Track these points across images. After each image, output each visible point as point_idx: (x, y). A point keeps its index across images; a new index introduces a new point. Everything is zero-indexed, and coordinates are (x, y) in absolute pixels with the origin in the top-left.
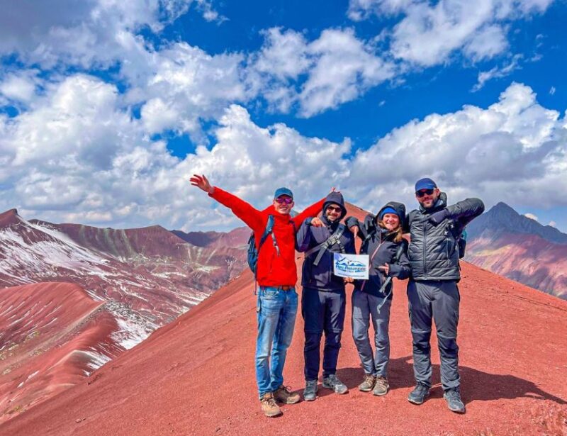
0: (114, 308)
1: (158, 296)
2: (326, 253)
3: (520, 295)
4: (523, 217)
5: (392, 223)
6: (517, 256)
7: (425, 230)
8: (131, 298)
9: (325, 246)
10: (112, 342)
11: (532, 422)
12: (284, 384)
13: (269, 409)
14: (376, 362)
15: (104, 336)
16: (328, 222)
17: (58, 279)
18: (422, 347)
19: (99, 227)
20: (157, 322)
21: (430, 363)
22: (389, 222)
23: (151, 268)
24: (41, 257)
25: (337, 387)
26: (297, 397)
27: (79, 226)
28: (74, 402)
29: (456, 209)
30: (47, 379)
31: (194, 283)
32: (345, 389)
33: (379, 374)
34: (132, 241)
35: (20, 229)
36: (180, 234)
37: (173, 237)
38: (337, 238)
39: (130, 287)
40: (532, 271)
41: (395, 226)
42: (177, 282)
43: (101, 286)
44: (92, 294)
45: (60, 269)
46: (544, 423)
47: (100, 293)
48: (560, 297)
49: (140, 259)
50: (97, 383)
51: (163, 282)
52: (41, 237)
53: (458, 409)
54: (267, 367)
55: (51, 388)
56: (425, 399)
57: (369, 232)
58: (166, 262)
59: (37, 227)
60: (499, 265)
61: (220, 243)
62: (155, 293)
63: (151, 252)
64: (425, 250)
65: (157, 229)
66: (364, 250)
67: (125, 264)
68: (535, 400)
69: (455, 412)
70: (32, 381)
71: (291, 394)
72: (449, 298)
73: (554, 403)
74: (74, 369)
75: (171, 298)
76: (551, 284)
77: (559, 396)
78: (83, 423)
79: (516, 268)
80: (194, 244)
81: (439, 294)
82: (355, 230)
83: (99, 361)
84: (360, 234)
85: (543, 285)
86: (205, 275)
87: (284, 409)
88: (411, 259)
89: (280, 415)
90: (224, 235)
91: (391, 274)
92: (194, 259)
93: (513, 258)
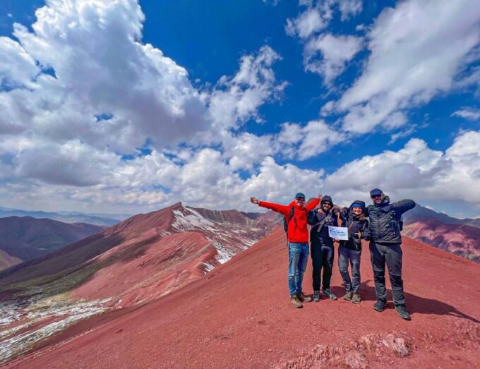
0: (216, 244)
1: (235, 241)
2: (323, 226)
3: (431, 252)
4: (424, 208)
5: (359, 211)
6: (422, 229)
7: (378, 216)
8: (223, 241)
9: (322, 223)
10: (215, 260)
11: (458, 331)
12: (303, 291)
13: (296, 303)
14: (353, 285)
15: (212, 256)
16: (324, 211)
17: (195, 231)
18: (380, 279)
19: (211, 209)
20: (234, 252)
21: (385, 289)
22: (357, 211)
23: (232, 228)
24: (189, 221)
25: (331, 296)
26: (309, 299)
27: (203, 209)
28: (203, 286)
29: (398, 205)
30: (189, 273)
31: (250, 236)
32: (335, 298)
33: (355, 291)
34: (224, 215)
35: (182, 210)
36: (244, 213)
37: (241, 215)
38: (328, 218)
39: (223, 236)
40: (432, 238)
41: (360, 213)
42: (243, 235)
43: (211, 235)
44: (208, 238)
45: (196, 227)
46: (467, 333)
47: (211, 238)
48: (453, 253)
49: (227, 224)
50: (212, 279)
51: (236, 235)
52: (189, 213)
53: (406, 317)
54: (293, 282)
55: (191, 277)
56: (384, 309)
57: (345, 216)
58: (238, 225)
59: (188, 209)
60: (411, 234)
61: (261, 218)
62: (233, 239)
63: (232, 221)
64: (379, 226)
65: (234, 211)
66: (343, 225)
67: (221, 226)
68: (457, 318)
69: (405, 319)
70: (184, 274)
71: (307, 296)
72: (396, 253)
73: (472, 322)
74: (200, 270)
75: (240, 242)
76: (446, 245)
77: (474, 317)
78: (208, 297)
79: (422, 236)
80: (249, 217)
81: (389, 251)
82: (338, 214)
83: (210, 268)
84: (341, 217)
85: (441, 245)
86: (254, 232)
87: (304, 304)
88: (371, 230)
89: (301, 307)
90: (263, 214)
91: (362, 238)
92: (250, 224)
93: (419, 230)
